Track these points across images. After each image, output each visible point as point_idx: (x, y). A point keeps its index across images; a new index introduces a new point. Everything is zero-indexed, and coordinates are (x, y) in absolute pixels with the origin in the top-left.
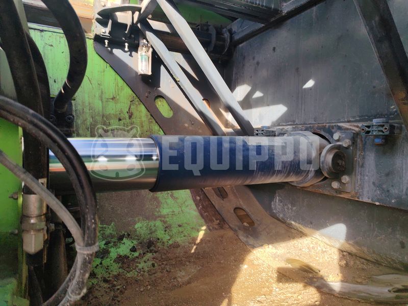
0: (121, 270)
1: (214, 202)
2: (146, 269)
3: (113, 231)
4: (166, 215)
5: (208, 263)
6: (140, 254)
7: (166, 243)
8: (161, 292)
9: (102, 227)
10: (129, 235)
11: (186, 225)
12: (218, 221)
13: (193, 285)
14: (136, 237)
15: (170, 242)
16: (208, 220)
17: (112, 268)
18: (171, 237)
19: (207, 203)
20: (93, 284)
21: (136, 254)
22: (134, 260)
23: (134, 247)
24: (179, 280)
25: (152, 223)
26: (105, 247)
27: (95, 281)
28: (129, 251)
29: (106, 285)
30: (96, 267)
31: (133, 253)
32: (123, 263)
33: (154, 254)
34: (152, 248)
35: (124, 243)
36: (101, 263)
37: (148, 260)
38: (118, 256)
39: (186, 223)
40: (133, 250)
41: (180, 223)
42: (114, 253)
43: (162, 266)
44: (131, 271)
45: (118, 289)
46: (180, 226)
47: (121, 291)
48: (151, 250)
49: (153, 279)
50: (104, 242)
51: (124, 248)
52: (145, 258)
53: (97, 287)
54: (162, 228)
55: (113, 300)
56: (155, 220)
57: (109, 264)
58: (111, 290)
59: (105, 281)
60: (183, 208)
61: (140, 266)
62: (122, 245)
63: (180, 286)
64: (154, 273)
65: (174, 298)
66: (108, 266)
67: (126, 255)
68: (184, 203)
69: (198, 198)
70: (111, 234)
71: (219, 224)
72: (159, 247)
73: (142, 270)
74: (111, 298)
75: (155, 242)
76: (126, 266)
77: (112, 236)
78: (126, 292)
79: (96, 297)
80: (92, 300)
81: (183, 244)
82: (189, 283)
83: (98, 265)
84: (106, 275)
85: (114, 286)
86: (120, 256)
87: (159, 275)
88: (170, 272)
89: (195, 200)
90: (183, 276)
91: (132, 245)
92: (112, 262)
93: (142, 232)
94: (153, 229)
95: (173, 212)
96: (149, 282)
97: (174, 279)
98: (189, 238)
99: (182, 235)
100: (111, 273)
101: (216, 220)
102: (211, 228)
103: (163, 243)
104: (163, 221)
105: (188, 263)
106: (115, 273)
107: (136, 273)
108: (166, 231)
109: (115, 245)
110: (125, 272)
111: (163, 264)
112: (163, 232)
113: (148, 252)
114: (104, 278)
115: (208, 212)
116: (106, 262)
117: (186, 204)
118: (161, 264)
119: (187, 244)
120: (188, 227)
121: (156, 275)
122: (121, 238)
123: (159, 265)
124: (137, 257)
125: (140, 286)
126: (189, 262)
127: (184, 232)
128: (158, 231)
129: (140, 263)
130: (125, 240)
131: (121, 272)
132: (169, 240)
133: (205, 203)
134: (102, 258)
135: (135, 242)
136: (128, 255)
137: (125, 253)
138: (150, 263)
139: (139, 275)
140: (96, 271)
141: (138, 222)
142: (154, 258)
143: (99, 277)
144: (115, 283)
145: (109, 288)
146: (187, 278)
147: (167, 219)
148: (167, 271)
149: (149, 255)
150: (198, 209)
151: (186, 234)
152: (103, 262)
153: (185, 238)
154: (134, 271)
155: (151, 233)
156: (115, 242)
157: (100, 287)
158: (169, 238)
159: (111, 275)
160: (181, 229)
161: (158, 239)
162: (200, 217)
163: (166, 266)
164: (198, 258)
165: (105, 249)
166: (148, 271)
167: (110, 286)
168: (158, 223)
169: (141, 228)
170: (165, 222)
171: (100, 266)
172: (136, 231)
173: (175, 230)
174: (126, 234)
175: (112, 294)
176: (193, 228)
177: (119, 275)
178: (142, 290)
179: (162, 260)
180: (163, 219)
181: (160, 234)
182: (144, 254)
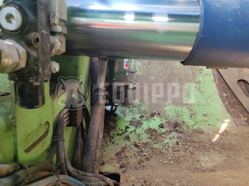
0: (149, 140)
1: (242, 100)
2: (171, 145)
3: (147, 108)
4: (192, 104)
5: (235, 155)
6: (167, 131)
7: (191, 128)
8: (184, 170)
9: (139, 105)
10: (159, 114)
11: (211, 116)
12: (246, 119)
13: (217, 173)
14: (165, 117)
15: (195, 127)
16: (234, 115)
17: (142, 137)
18: (196, 123)
19: (234, 100)
20: (126, 145)
21: (163, 130)
22: (160, 134)
23: (162, 124)
24: (203, 164)
25: (179, 109)
26: (139, 120)
27: (128, 143)
28: (158, 126)
29: (136, 149)
30: (131, 133)
31: (161, 129)
32: (152, 135)
33: (179, 133)
34: (177, 128)
35: (154, 120)
36: (135, 131)
37: (173, 138)
38: (149, 129)
39: (211, 114)
40: (161, 126)
41: (205, 113)
42: (146, 125)
43: (186, 146)
44: (158, 143)
45: (145, 155)
46: (205, 115)
47: (147, 158)
48: (176, 130)
49: (177, 155)
50: (139, 115)
51: (154, 124)
52: (170, 136)
53: (128, 149)
54: (189, 114)
55: (139, 163)
56: (182, 106)
57: (141, 133)
58: (139, 155)
59: (136, 145)
60: (209, 101)
61: (166, 141)
62: (152, 121)
63: (204, 171)
64: (177, 151)
65: (197, 181)
66: (140, 134)
67: (155, 129)
68: (211, 97)
69: (225, 95)
70: (145, 110)
71: (247, 121)
72: (184, 129)
73: (167, 145)
74: (138, 162)
75: (180, 124)
76: (154, 138)
77: (145, 112)
78: (151, 159)
79: (126, 157)
80: (122, 158)
81: (207, 132)
82: (213, 170)
83: (132, 132)
84: (137, 141)
85: (142, 151)
86: (150, 129)
87: (182, 153)
88: (193, 153)
89: (221, 96)
90: (207, 161)
91: (161, 122)
92: (143, 132)
93: (170, 114)
94: (180, 113)
95: (199, 103)
96: (172, 157)
97: (197, 161)
98: (214, 128)
99: (207, 124)
100: (141, 140)
101: (244, 117)
102: (238, 123)
103: (188, 126)
104: (190, 109)
105: (212, 150)
106: (145, 142)
107: (161, 146)
108: (191, 117)
109: (148, 120)
110: (153, 142)
111: (186, 144)
112: (189, 118)
113: (173, 131)
114: (135, 143)
115: (235, 108)
116: (139, 131)
117: (213, 98)
118: (184, 144)
119: (212, 132)
120: (213, 118)
121: (179, 152)
122: (152, 115)
123: (183, 145)
124: (164, 133)
125: (163, 159)
126: (214, 149)
127: (209, 122)
128: (184, 116)
129: (166, 138)
130: (155, 117)
131: (149, 141)
132: (194, 125)
133: (232, 100)
134: (136, 127)
135: (164, 121)
136: (157, 129)
137: (154, 128)
138: (175, 141)
139: (164, 148)
140: (130, 135)
141: (168, 106)
142: (178, 137)
143: (132, 141)
144: (143, 149)
145: (138, 152)
146: (210, 165)
147: (193, 108)
148: (190, 152)
149: (174, 134)
150: (225, 105)
151: (211, 124)
152: (136, 130)
153: (210, 126)
154: (160, 144)
155: (178, 116)
156: (147, 117)
157: (131, 149)
158: (194, 123)
159: (141, 142)
160: (205, 118)
161: (184, 122)
162: (226, 112)
163: (190, 147)
164: (224, 148)
165: (139, 121)
166: (173, 148)
167: (139, 151)
168: (185, 110)
169: (169, 110)
170: (191, 110)
171: (134, 132)
172: (165, 112)
173: (200, 118)
174: (157, 113)
175: (139, 157)
176: (218, 120)
177: (147, 144)
178: (165, 162)
179: (186, 141)
180: (189, 107)
181: (186, 118)
182: (170, 131)
